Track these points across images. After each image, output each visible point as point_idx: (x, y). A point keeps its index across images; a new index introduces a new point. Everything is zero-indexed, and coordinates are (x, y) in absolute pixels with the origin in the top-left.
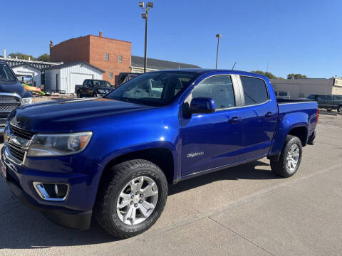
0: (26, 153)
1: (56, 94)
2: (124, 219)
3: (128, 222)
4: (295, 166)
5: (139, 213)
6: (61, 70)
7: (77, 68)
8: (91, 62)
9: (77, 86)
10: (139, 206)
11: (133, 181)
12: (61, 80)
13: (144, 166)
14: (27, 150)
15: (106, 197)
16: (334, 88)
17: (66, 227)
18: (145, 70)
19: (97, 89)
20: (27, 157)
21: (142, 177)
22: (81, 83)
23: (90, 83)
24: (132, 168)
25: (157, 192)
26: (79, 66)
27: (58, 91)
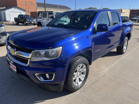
0: (29, 60)
1: (5, 22)
2: (75, 84)
3: (76, 85)
4: (125, 49)
5: (80, 80)
6: (6, 11)
7: (13, 9)
8: (18, 6)
9: (15, 18)
10: (80, 77)
11: (78, 67)
12: (6, 16)
13: (82, 60)
14: (30, 59)
15: (69, 76)
16: (122, 13)
17: (50, 91)
18: (45, 9)
19: (25, 19)
20: (30, 62)
21: (81, 64)
22: (17, 17)
23: (21, 16)
24: (78, 61)
25: (86, 69)
26: (14, 8)
27: (5, 21)
